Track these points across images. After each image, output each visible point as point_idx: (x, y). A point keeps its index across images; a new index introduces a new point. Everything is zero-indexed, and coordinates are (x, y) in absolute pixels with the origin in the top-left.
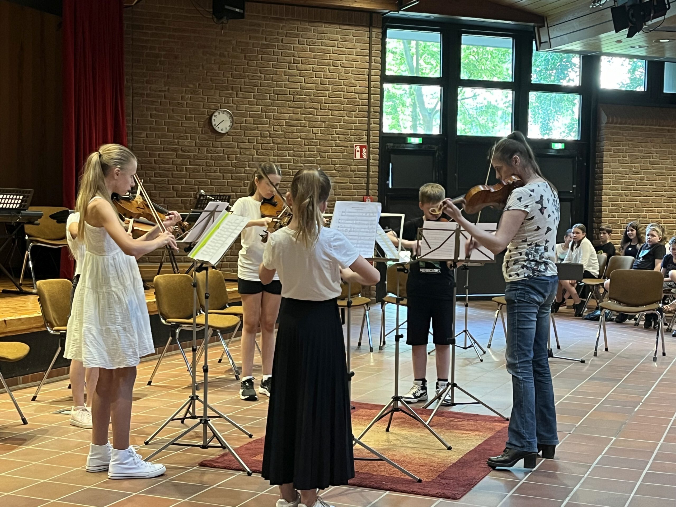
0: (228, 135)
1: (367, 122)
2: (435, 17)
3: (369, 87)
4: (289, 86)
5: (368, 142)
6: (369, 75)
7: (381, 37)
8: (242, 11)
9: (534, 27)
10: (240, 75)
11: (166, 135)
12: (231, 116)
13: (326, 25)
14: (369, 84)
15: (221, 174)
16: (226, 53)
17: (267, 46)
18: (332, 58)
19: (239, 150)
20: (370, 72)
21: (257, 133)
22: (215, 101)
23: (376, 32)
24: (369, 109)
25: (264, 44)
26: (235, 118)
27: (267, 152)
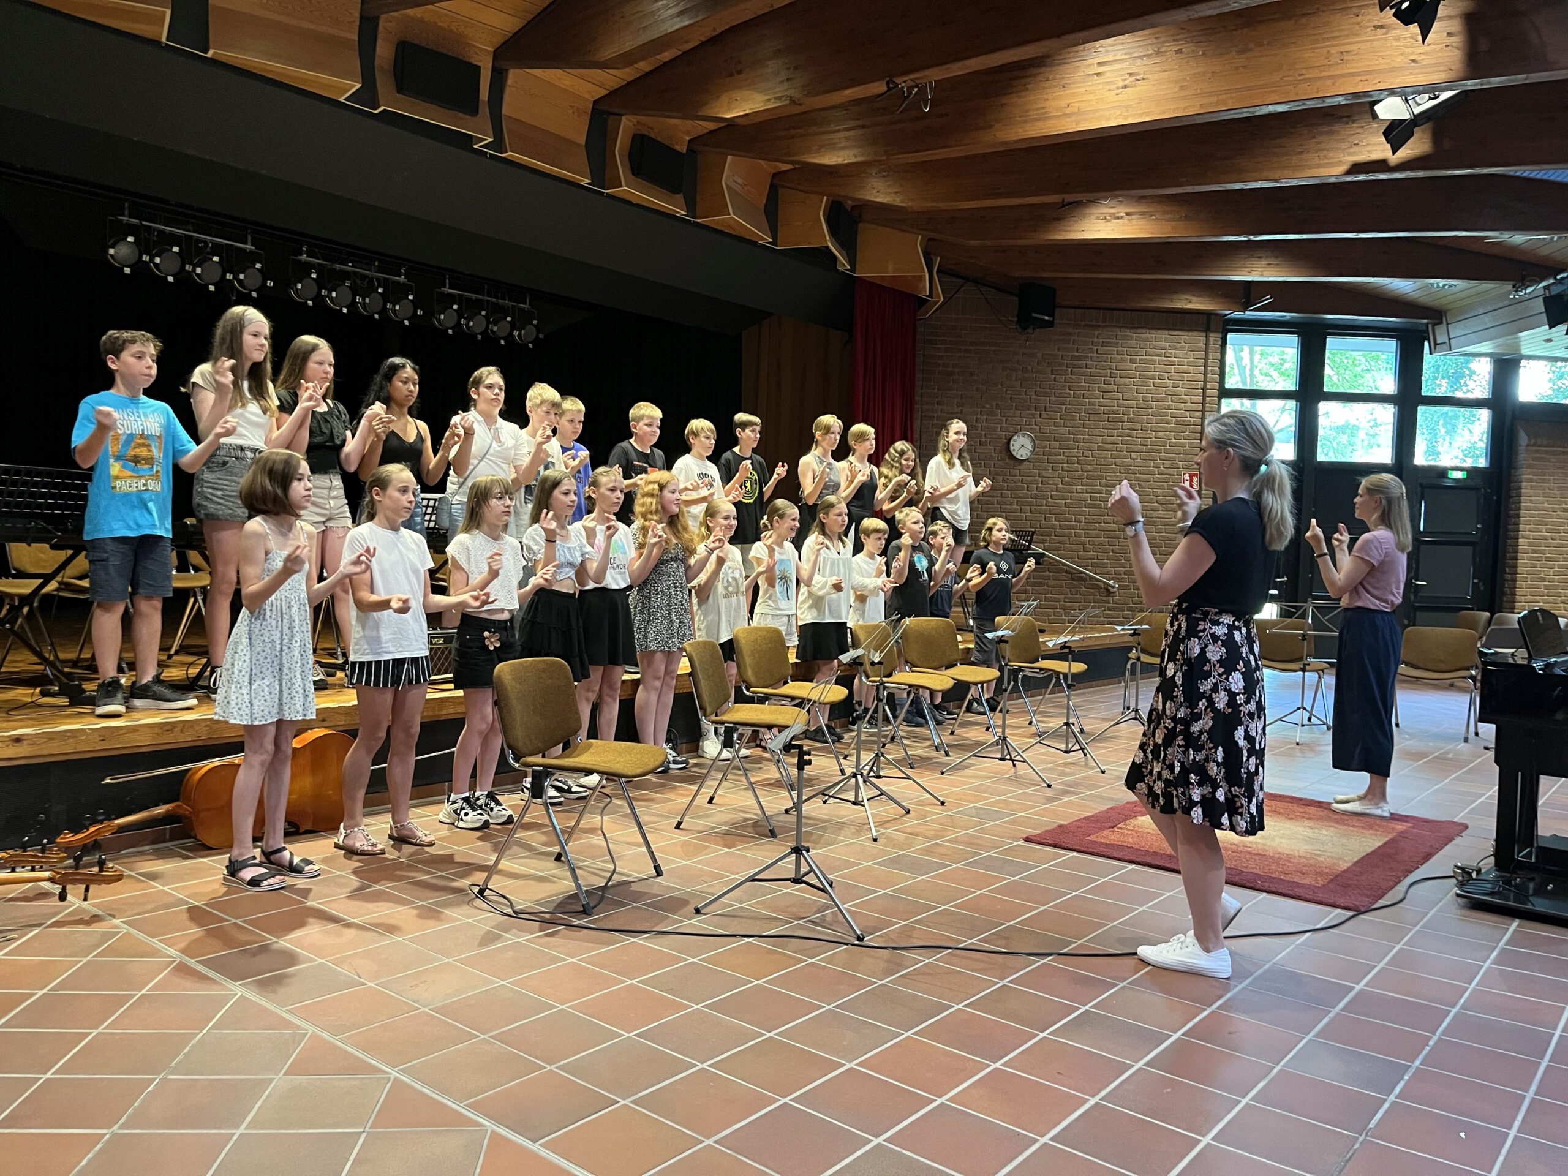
0: (1029, 462)
2: (1292, 317)
3: (1204, 403)
4: (1105, 404)
6: (1204, 389)
7: (1220, 343)
8: (1051, 319)
9: (1427, 325)
10: (1046, 393)
12: (1033, 441)
13: (1152, 331)
14: (1204, 399)
16: (1030, 368)
17: (1079, 358)
18: (1157, 370)
19: (1040, 479)
20: (1205, 385)
21: (1063, 459)
22: (1014, 422)
23: (1215, 337)
25: (1075, 356)
26: (1037, 442)
27: (1074, 481)
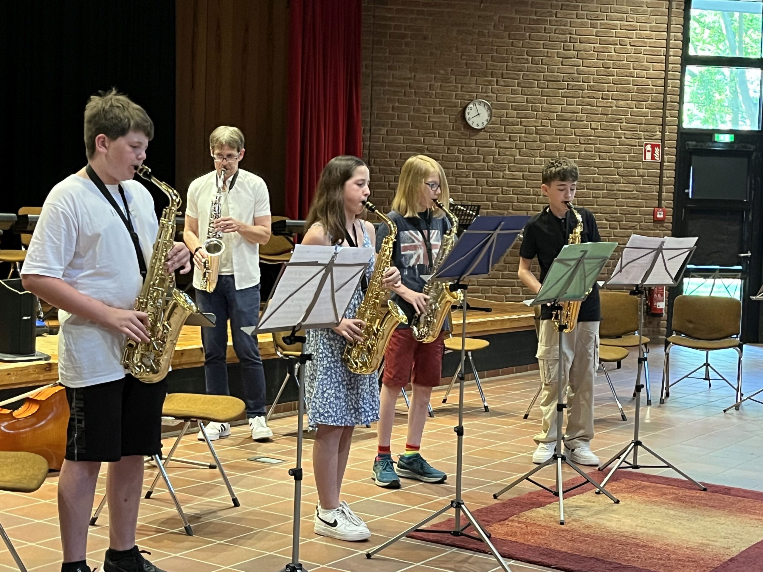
0: (485, 131)
1: (661, 115)
3: (666, 71)
4: (563, 71)
5: (663, 139)
6: (667, 55)
7: (683, 7)
10: (503, 58)
11: (410, 132)
12: (489, 109)
14: (666, 67)
15: (475, 179)
16: (486, 31)
17: (537, 22)
18: (618, 35)
19: (497, 150)
20: (667, 52)
21: (521, 129)
22: (469, 90)
23: (677, 1)
24: (665, 98)
25: (534, 20)
26: (493, 110)
27: (533, 152)
